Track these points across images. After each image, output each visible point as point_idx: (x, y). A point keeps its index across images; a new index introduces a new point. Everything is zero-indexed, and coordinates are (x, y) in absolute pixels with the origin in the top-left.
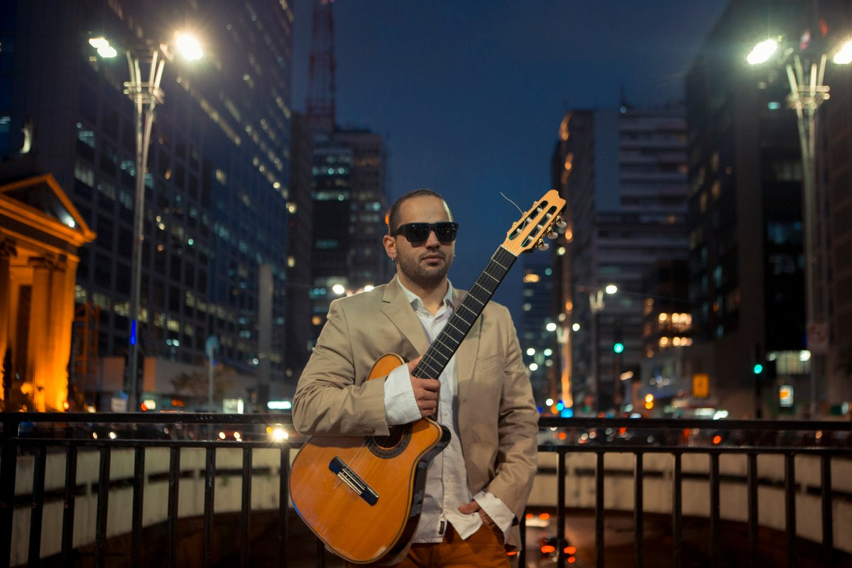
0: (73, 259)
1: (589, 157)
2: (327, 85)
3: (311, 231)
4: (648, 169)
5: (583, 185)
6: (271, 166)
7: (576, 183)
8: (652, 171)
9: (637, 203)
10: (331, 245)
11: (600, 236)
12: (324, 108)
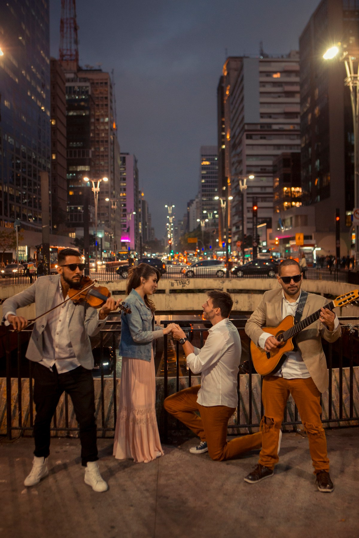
1: (241, 88)
2: (73, 41)
3: (65, 135)
4: (277, 95)
5: (237, 106)
6: (39, 96)
7: (232, 103)
8: (279, 97)
9: (270, 117)
10: (79, 144)
11: (247, 138)
12: (71, 55)
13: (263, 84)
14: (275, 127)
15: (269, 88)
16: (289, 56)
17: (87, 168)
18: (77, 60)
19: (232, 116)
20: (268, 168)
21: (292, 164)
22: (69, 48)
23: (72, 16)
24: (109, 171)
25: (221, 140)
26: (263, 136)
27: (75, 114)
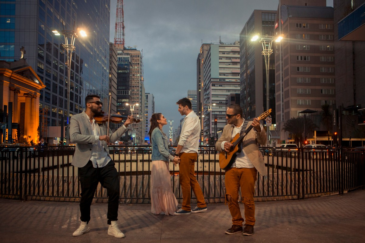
0: (38, 94)
1: (209, 59)
2: (121, 34)
3: (117, 83)
4: (228, 64)
5: (207, 69)
6: (103, 61)
7: (205, 68)
8: (229, 65)
9: (225, 75)
10: (123, 88)
11: (212, 86)
12: (120, 41)
13: (221, 58)
14: (227, 80)
15: (224, 60)
16: (235, 44)
17: (127, 100)
18: (123, 44)
19: (205, 74)
20: (223, 102)
21: (235, 99)
22: (119, 38)
23: (122, 22)
24: (139, 102)
25: (199, 86)
26: (220, 85)
27: (122, 72)
